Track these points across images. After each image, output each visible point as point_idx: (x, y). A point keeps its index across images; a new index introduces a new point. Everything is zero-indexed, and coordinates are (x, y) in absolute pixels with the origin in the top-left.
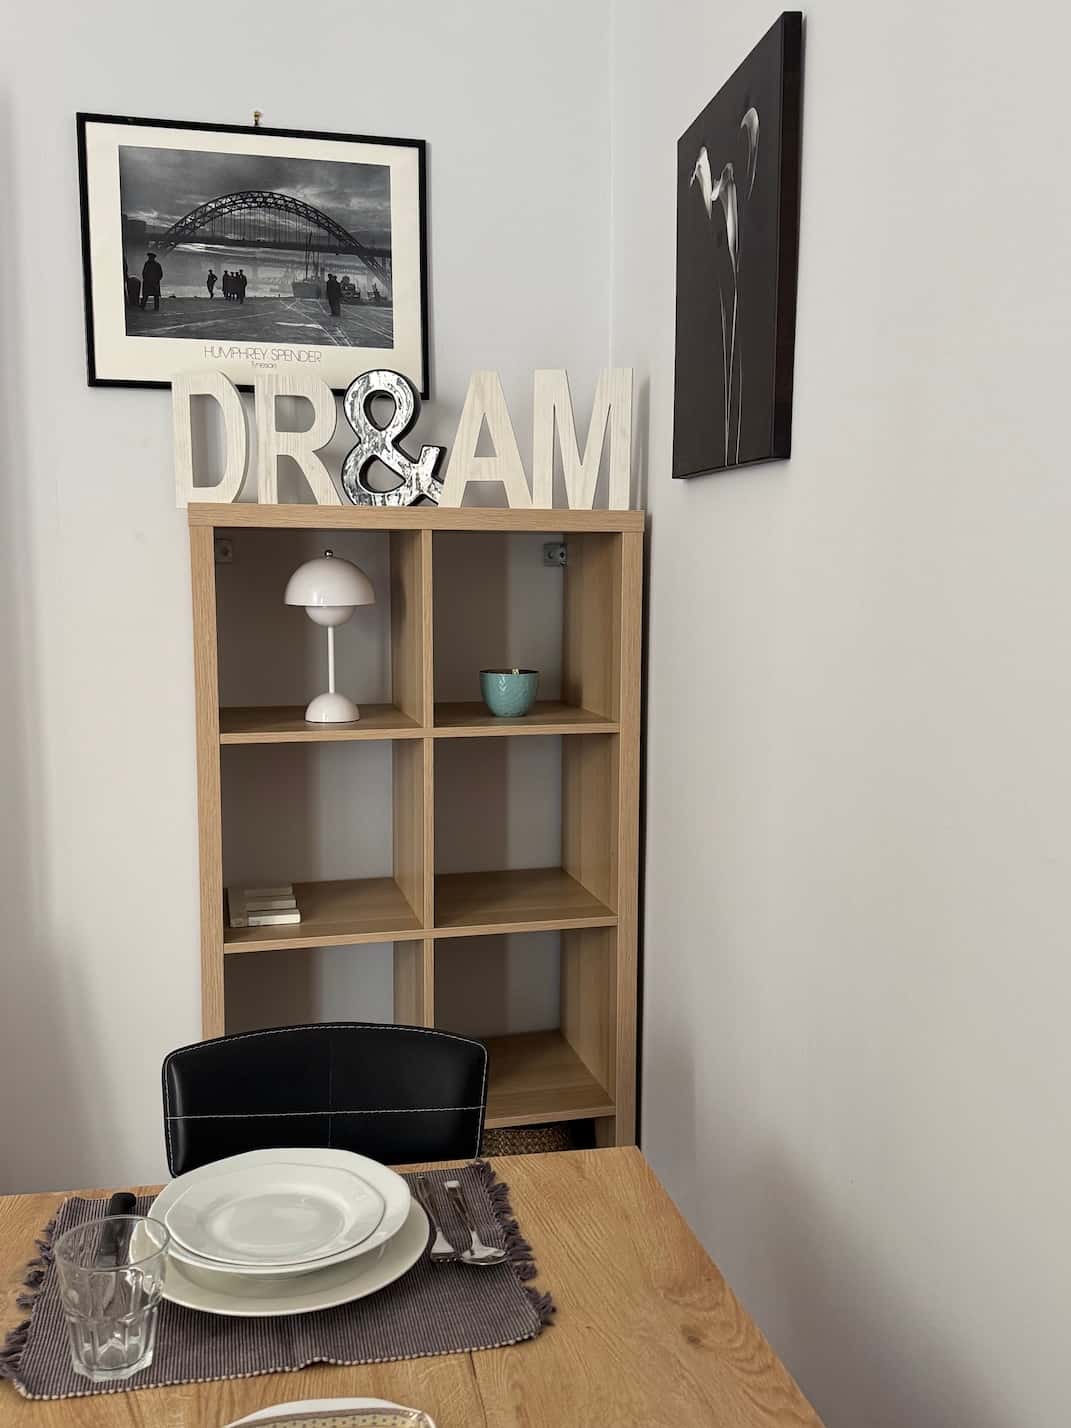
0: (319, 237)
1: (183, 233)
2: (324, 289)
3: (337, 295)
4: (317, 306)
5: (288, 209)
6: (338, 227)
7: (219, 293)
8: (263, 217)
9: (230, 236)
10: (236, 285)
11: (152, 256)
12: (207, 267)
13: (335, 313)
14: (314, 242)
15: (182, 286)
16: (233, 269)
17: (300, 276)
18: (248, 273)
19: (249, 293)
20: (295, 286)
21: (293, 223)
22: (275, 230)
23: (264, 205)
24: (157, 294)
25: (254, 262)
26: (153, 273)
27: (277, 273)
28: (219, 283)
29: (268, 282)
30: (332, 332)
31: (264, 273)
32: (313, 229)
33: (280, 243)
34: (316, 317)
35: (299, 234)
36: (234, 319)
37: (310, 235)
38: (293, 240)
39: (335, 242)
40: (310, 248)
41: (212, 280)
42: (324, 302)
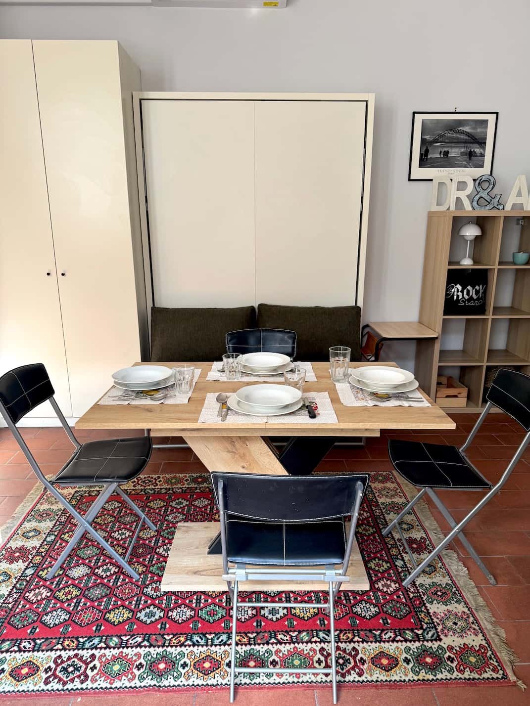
0: (468, 140)
1: (435, 141)
2: (468, 153)
3: (471, 154)
4: (465, 157)
5: (461, 133)
6: (473, 137)
7: (442, 156)
8: (455, 135)
9: (447, 141)
10: (446, 153)
11: (427, 147)
12: (440, 150)
13: (470, 159)
14: (467, 141)
15: (434, 155)
16: (446, 149)
17: (463, 150)
18: (450, 151)
19: (449, 155)
20: (461, 153)
21: (463, 137)
22: (458, 138)
23: (456, 132)
24: (427, 157)
25: (451, 147)
26: (427, 151)
27: (456, 150)
28: (442, 153)
29: (454, 152)
30: (469, 164)
31: (454, 150)
32: (467, 138)
33: (458, 142)
34: (465, 161)
35: (463, 139)
36: (446, 161)
37: (466, 139)
38: (462, 141)
39: (472, 141)
40: (465, 143)
41: (441, 152)
42: (468, 156)
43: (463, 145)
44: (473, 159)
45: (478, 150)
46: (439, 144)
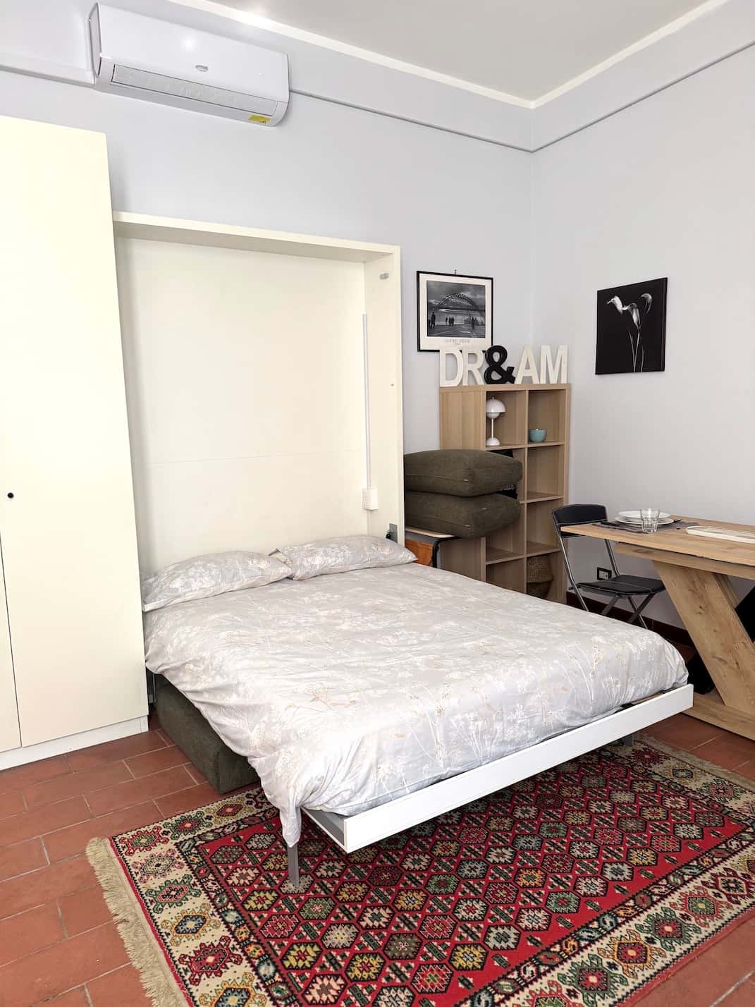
0: (470, 306)
1: (440, 307)
2: (471, 321)
3: (473, 323)
7: (448, 324)
8: (458, 301)
9: (451, 307)
10: (452, 321)
11: (433, 313)
12: (446, 316)
13: (473, 328)
14: (469, 308)
15: (440, 322)
16: (451, 316)
18: (455, 318)
19: (455, 323)
20: (464, 321)
21: (465, 303)
22: (461, 304)
23: (458, 297)
24: (434, 324)
25: (456, 314)
26: (434, 317)
27: (461, 317)
28: (448, 321)
32: (469, 304)
33: (462, 308)
34: (469, 330)
35: (465, 306)
36: (451, 330)
37: (468, 306)
38: (464, 307)
39: (474, 308)
40: (468, 310)
41: (447, 319)
42: (471, 325)
43: (465, 312)
44: (475, 328)
45: (479, 319)
46: (444, 310)
